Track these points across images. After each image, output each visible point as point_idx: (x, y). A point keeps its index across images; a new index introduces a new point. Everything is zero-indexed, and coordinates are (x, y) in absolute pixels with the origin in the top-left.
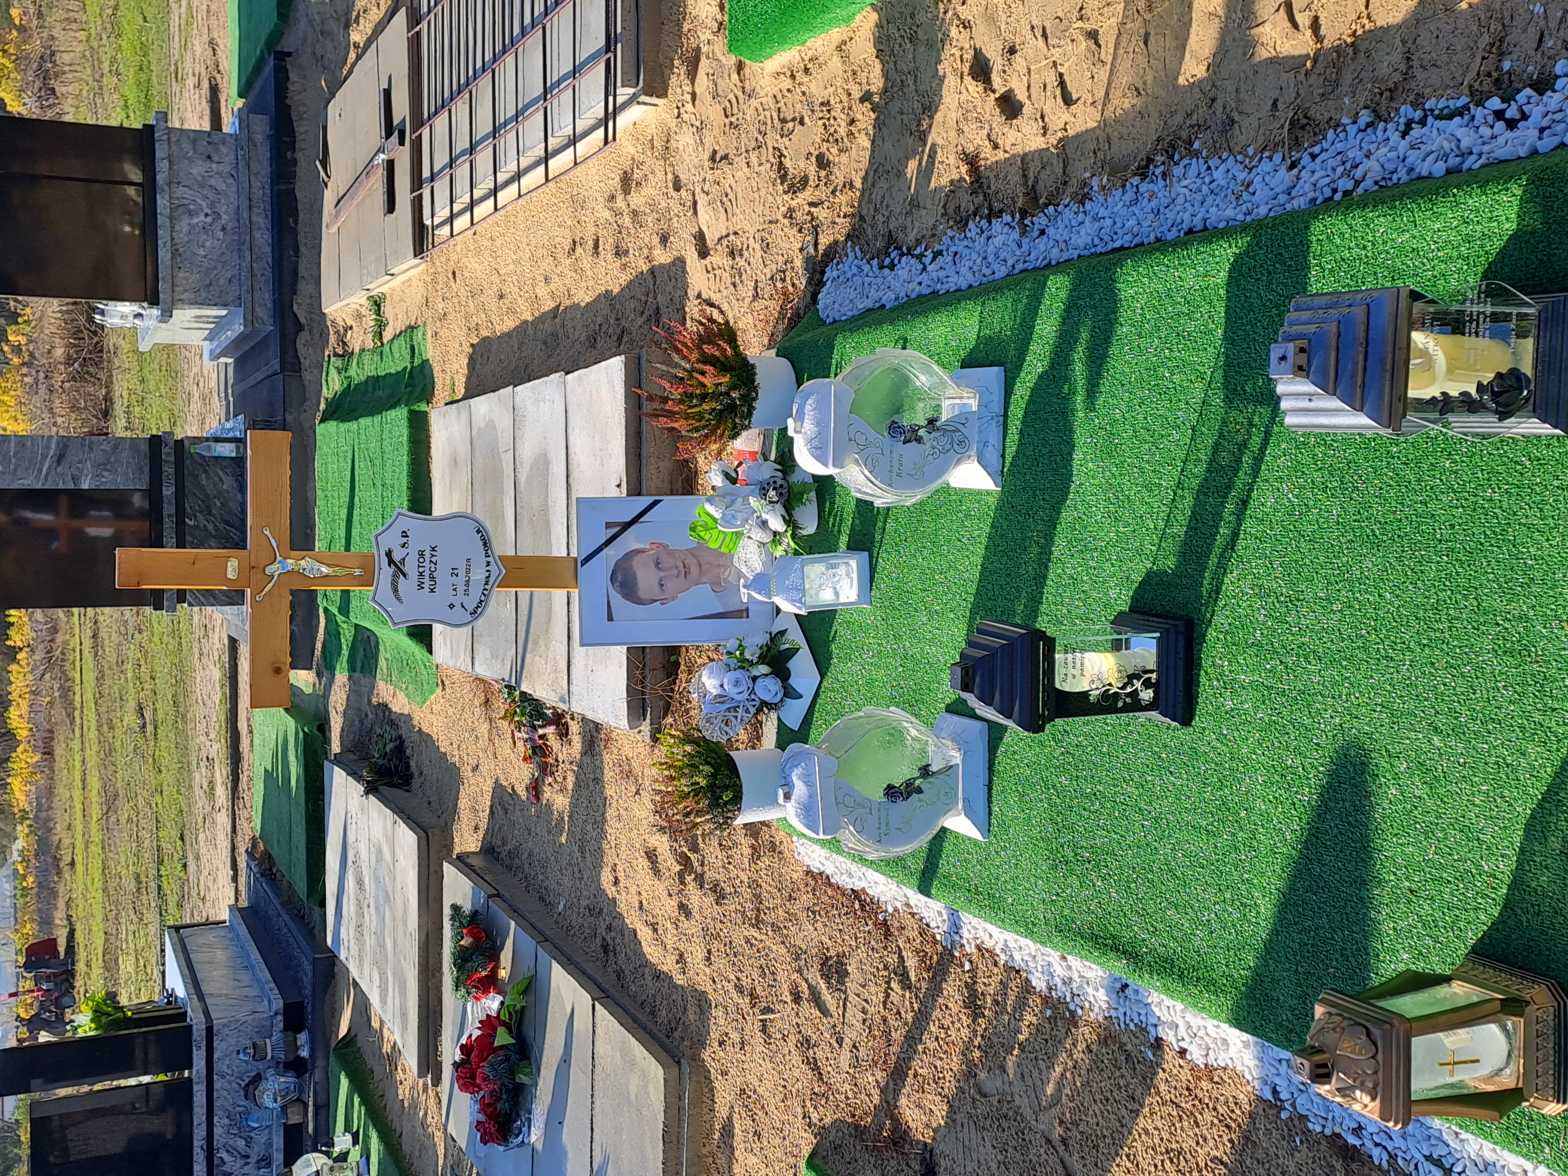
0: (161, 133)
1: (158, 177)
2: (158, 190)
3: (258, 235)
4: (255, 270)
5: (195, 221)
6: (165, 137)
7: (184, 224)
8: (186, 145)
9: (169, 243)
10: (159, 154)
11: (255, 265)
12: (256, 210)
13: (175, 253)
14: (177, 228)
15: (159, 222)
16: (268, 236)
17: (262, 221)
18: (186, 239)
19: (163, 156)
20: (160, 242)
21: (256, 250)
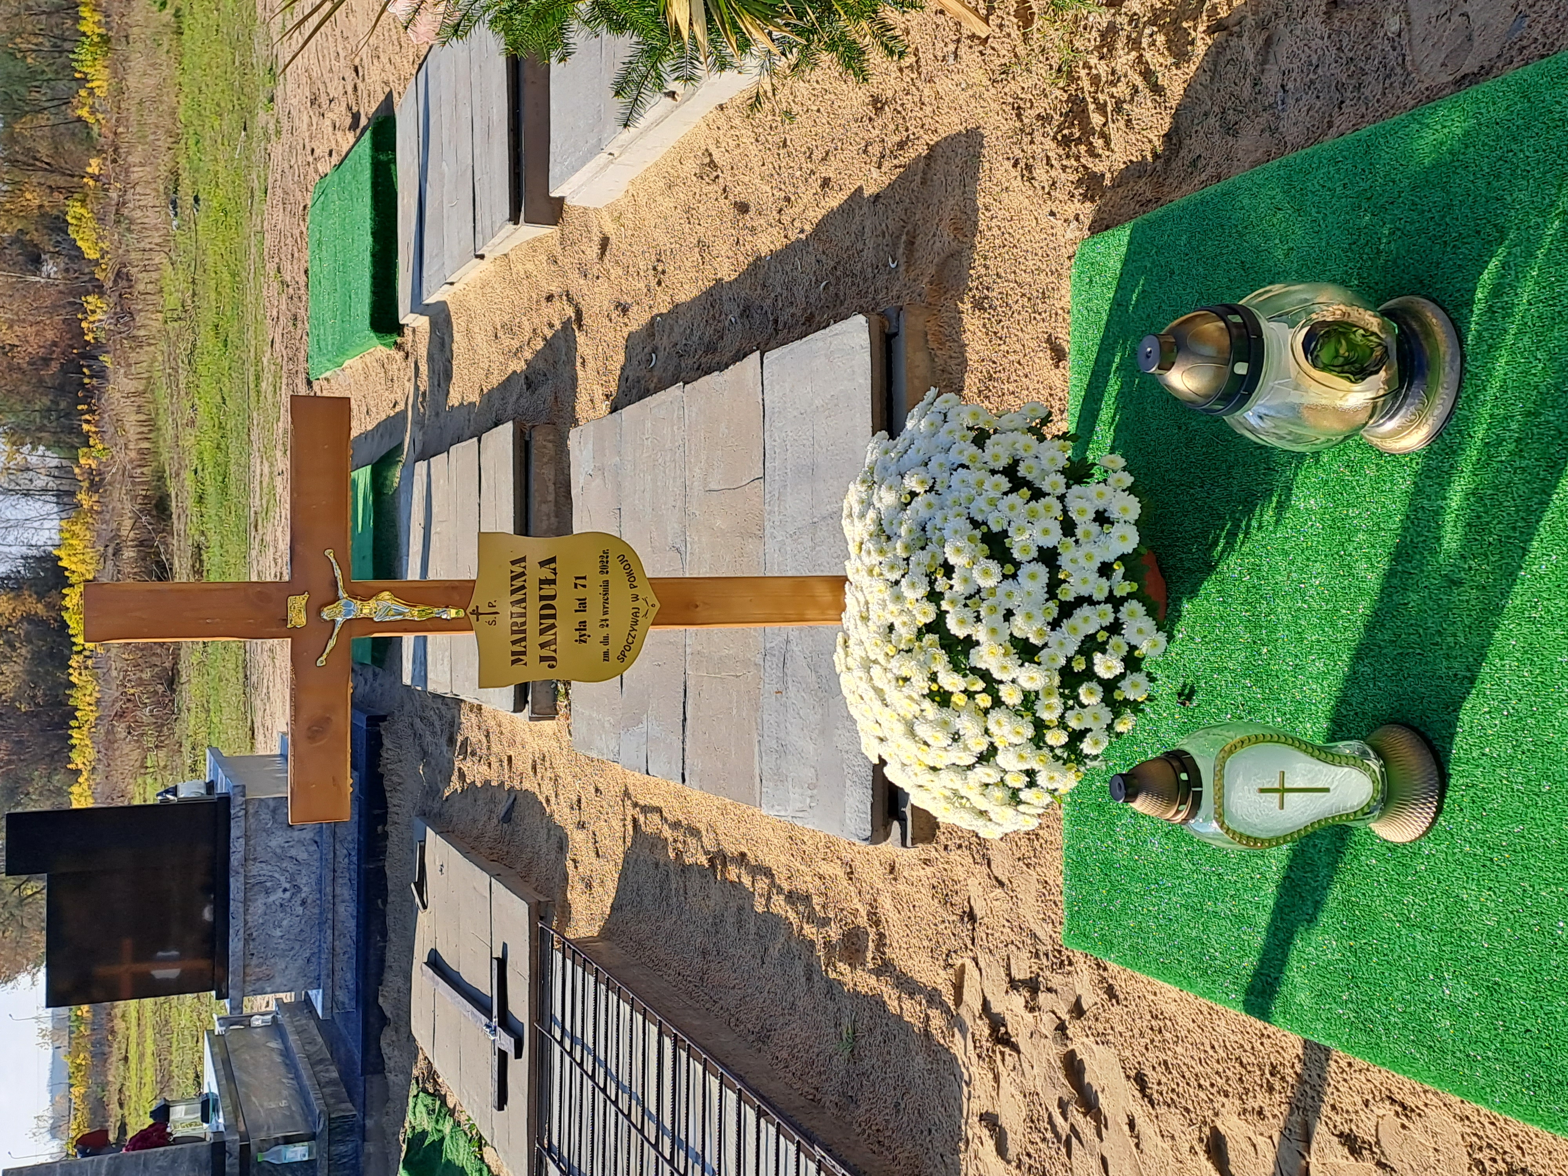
0: (238, 809)
1: (232, 859)
2: (232, 873)
3: (341, 909)
4: (337, 949)
5: (272, 898)
6: (243, 812)
7: (258, 906)
8: (265, 816)
9: (242, 931)
10: (234, 833)
11: (337, 943)
12: (340, 881)
13: (249, 938)
14: (251, 910)
15: (231, 909)
16: (352, 909)
17: (346, 893)
18: (261, 921)
19: (239, 835)
20: (231, 931)
21: (339, 926)
